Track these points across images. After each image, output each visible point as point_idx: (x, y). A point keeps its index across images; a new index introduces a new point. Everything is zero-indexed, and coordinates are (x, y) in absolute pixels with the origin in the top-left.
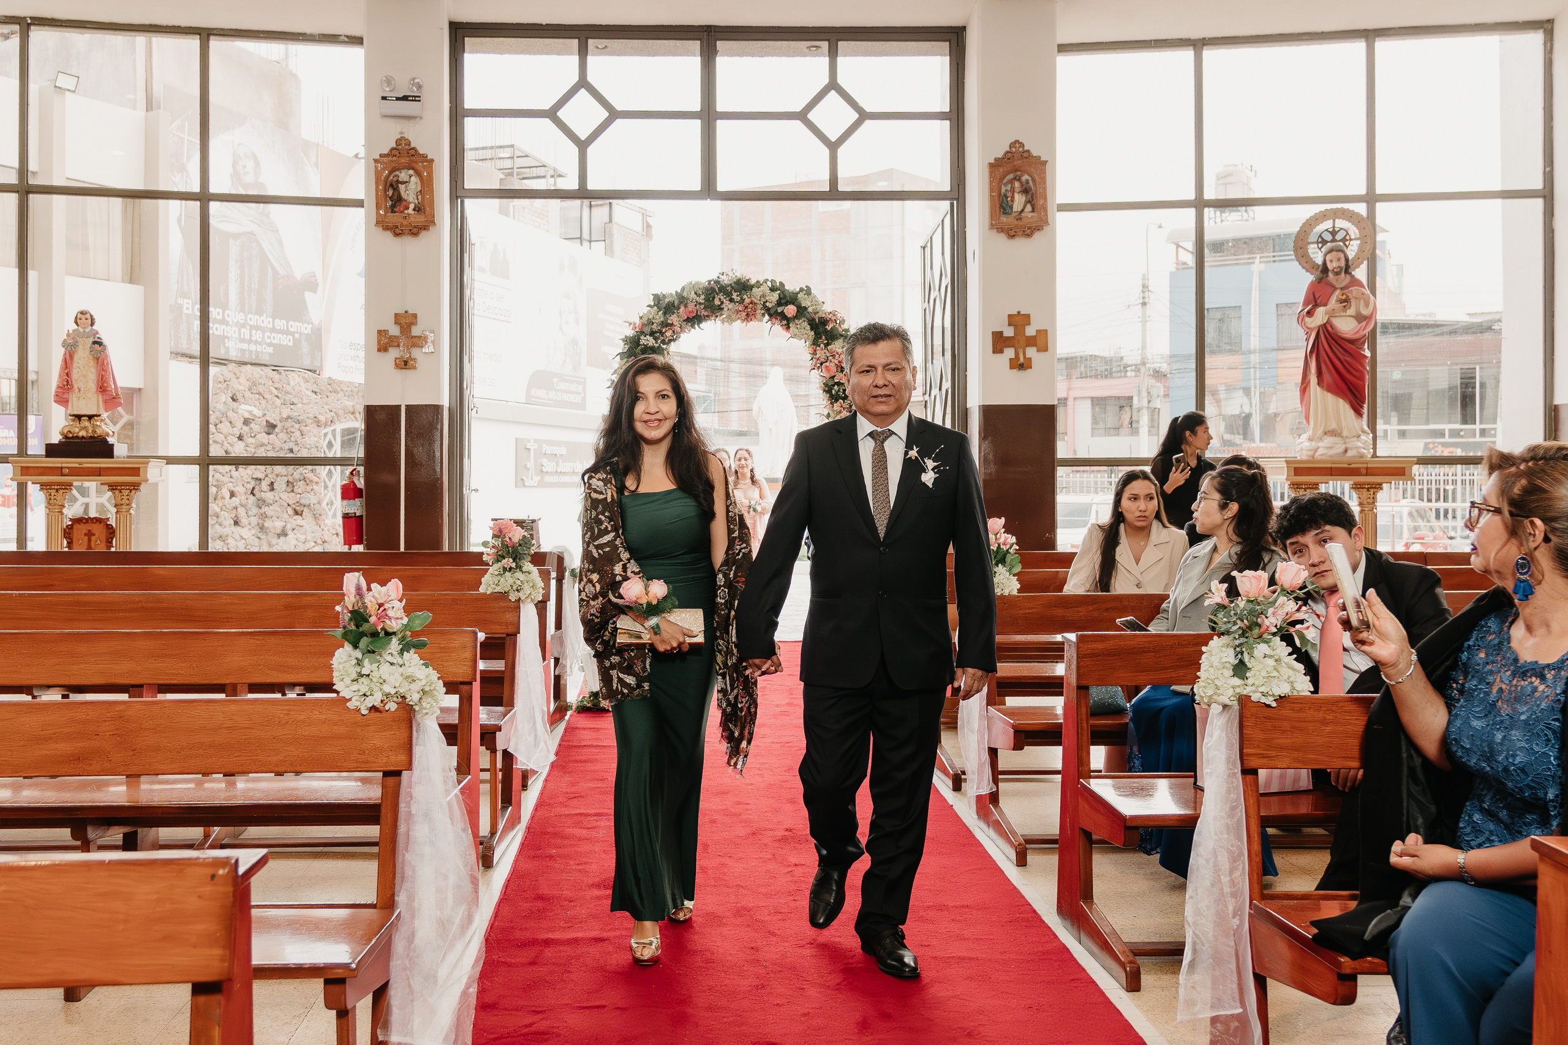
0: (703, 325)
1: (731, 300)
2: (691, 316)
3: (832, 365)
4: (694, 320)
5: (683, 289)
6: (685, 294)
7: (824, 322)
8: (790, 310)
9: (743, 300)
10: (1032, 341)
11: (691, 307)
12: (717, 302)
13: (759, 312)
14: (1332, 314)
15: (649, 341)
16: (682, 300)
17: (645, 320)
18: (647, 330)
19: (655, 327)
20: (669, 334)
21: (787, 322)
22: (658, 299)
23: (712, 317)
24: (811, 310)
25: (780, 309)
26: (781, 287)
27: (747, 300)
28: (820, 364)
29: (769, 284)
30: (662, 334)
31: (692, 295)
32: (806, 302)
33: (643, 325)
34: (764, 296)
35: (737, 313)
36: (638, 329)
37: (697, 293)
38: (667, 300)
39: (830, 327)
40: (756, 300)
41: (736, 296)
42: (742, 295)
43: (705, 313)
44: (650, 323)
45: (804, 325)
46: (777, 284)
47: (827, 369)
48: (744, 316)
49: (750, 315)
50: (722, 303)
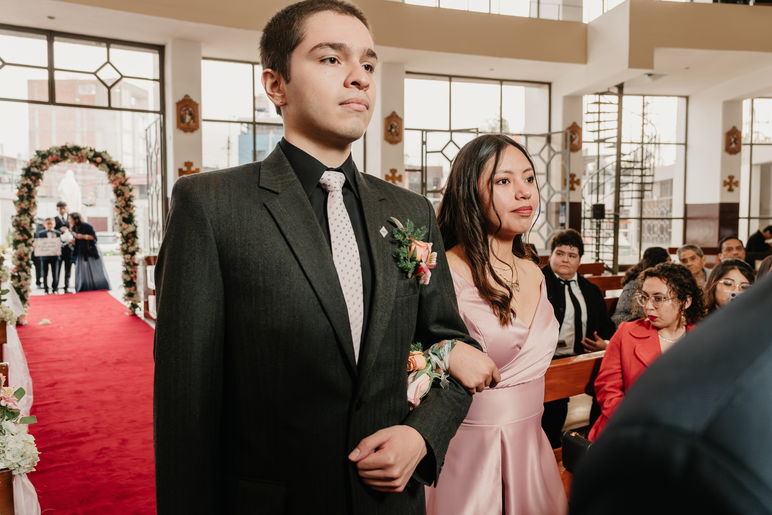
0: (59, 163)
1: (72, 154)
2: (55, 160)
4: (55, 162)
5: (51, 149)
6: (51, 151)
7: (113, 165)
8: (98, 159)
9: (77, 155)
11: (54, 156)
12: (66, 155)
13: (85, 159)
15: (34, 170)
16: (49, 153)
17: (32, 161)
18: (34, 165)
19: (37, 164)
20: (44, 167)
21: (97, 164)
22: (38, 152)
23: (64, 161)
24: (108, 160)
25: (94, 159)
26: (94, 150)
27: (79, 155)
28: (112, 182)
29: (89, 149)
30: (40, 167)
31: (55, 152)
32: (105, 157)
33: (32, 163)
34: (87, 153)
35: (75, 160)
36: (29, 165)
37: (57, 151)
38: (43, 153)
39: (116, 167)
40: (83, 155)
41: (74, 153)
42: (77, 153)
43: (60, 159)
44: (35, 162)
45: (105, 166)
46: (93, 149)
47: (115, 184)
48: (78, 161)
49: (81, 160)
50: (68, 155)
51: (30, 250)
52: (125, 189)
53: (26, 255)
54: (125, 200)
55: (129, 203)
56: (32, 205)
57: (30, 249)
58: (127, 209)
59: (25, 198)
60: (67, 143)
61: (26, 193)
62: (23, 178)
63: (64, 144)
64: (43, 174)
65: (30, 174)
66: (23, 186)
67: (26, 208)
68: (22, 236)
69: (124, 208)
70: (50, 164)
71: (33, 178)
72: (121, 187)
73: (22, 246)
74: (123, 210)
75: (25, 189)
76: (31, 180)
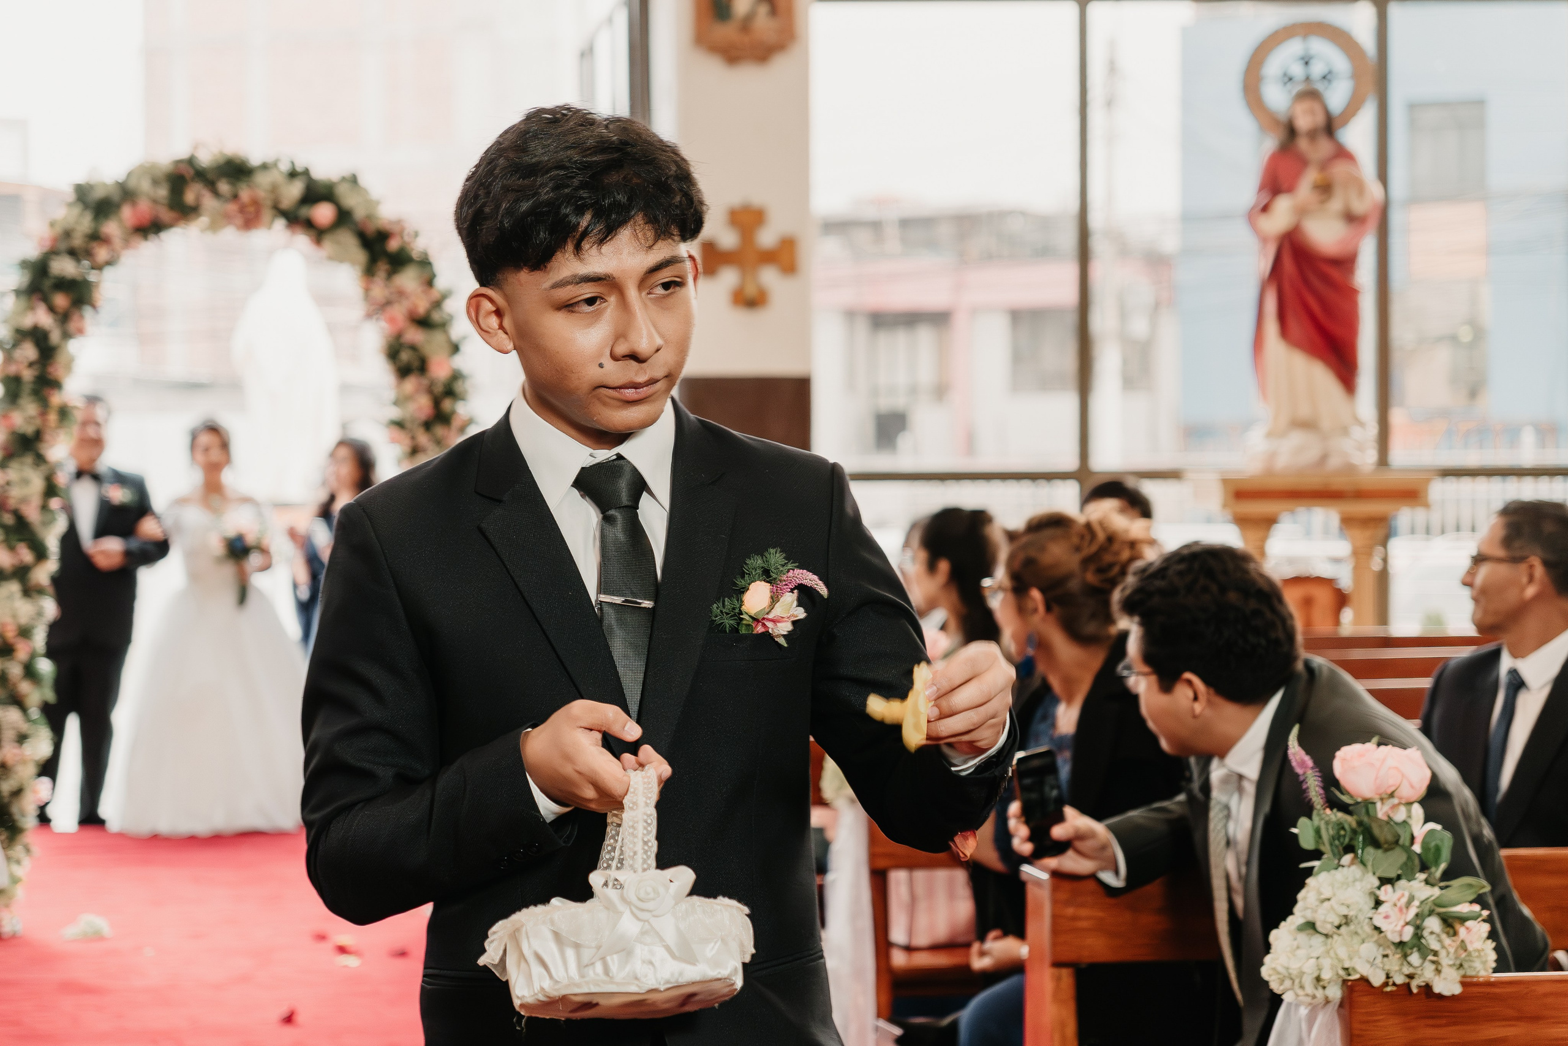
0: (165, 235)
1: (216, 193)
2: (146, 221)
3: (399, 312)
4: (150, 228)
5: (129, 174)
6: (132, 184)
7: (383, 236)
8: (324, 213)
9: (235, 197)
10: (769, 257)
11: (144, 205)
12: (190, 197)
13: (267, 214)
14: (1302, 212)
15: (64, 267)
16: (127, 193)
17: (59, 230)
18: (63, 246)
19: (77, 241)
20: (102, 254)
21: (318, 233)
22: (82, 191)
23: (182, 223)
24: (359, 213)
25: (304, 212)
26: (306, 173)
27: (245, 194)
28: (378, 308)
29: (284, 167)
30: (88, 254)
31: (145, 185)
32: (350, 200)
33: (55, 240)
34: (274, 189)
35: (227, 218)
36: (47, 246)
37: (155, 182)
38: (99, 194)
39: (393, 245)
40: (261, 194)
41: (224, 187)
42: (233, 184)
43: (165, 215)
44: (67, 234)
45: (348, 240)
46: (299, 168)
47: (392, 320)
48: (239, 220)
49: (250, 219)
50: (198, 199)
51: (40, 614)
52: (431, 343)
53: (25, 633)
54: (430, 390)
55: (447, 404)
56: (53, 417)
57: (42, 608)
58: (439, 431)
59: (27, 388)
60: (196, 148)
61: (31, 365)
62: (23, 302)
63: (181, 151)
64: (97, 284)
65: (47, 284)
66: (23, 335)
67: (29, 430)
68: (12, 548)
69: (428, 425)
70: (127, 244)
71: (61, 300)
72: (415, 335)
73: (10, 597)
74: (423, 439)
75: (29, 351)
76: (52, 309)
